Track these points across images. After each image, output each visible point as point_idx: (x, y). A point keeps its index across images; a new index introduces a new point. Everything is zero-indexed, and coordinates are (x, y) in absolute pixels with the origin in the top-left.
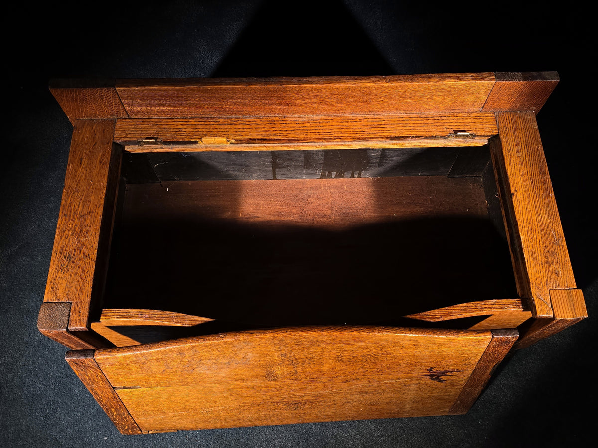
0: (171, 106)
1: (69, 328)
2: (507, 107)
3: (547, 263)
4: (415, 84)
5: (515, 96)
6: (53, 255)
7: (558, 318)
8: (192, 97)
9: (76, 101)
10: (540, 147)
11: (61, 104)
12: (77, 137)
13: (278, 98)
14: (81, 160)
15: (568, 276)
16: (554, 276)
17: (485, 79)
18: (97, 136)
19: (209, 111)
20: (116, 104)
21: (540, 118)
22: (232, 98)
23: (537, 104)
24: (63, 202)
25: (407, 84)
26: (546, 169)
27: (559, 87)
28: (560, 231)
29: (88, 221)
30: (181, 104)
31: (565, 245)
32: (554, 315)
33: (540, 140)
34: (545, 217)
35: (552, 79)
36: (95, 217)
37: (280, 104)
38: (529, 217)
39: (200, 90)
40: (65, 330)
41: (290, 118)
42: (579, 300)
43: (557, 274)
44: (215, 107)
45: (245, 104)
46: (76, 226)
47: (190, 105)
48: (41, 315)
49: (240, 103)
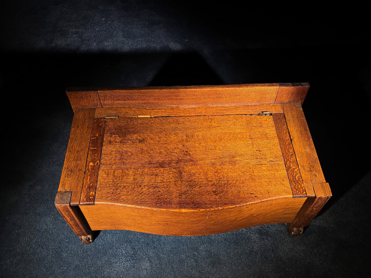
0: (123, 100)
1: (71, 204)
2: (287, 101)
3: (311, 171)
4: (241, 88)
5: (290, 94)
6: (64, 169)
7: (318, 196)
8: (134, 96)
9: (78, 98)
10: (304, 118)
11: (70, 100)
12: (76, 116)
13: (176, 96)
14: (78, 126)
15: (321, 177)
16: (314, 177)
17: (274, 86)
18: (86, 116)
19: (142, 103)
20: (96, 100)
21: (303, 106)
22: (153, 96)
23: (301, 99)
24: (69, 145)
25: (237, 88)
26: (308, 128)
27: (310, 89)
28: (316, 156)
29: (81, 154)
30: (128, 100)
31: (319, 162)
32: (315, 195)
33: (304, 115)
34: (308, 150)
35: (306, 86)
36: (84, 152)
37: (176, 99)
38: (301, 150)
39: (138, 92)
40: (69, 204)
41: (181, 107)
42: (327, 187)
43: (316, 176)
44: (145, 101)
45: (159, 100)
46: (75, 156)
47: (133, 100)
48: (57, 197)
49: (157, 98)
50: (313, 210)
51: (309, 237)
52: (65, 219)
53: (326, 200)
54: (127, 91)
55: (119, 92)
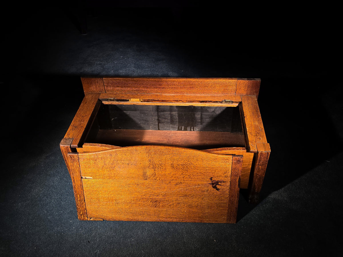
0: (121, 87)
2: (245, 93)
3: (256, 136)
4: (208, 80)
5: (246, 87)
6: (70, 126)
7: (260, 152)
8: (129, 83)
9: (89, 84)
10: (257, 105)
11: (83, 85)
12: (86, 97)
13: (159, 85)
14: (86, 103)
15: (264, 139)
16: (258, 139)
17: (233, 79)
18: (94, 97)
19: (135, 90)
20: (102, 86)
22: (143, 84)
23: (256, 92)
24: (77, 113)
25: (205, 80)
26: (259, 110)
27: (262, 84)
28: (263, 127)
29: (85, 118)
30: (125, 87)
31: (264, 131)
32: (257, 151)
33: (257, 103)
34: (257, 123)
35: (259, 80)
36: (87, 117)
37: (160, 88)
38: (251, 123)
39: (132, 80)
40: (70, 146)
41: (164, 94)
42: (268, 146)
43: (260, 139)
44: (137, 89)
45: (147, 88)
46: (80, 119)
47: (128, 87)
48: (62, 141)
49: (146, 87)
50: (259, 168)
51: (264, 206)
52: (66, 163)
53: (268, 156)
54: (124, 79)
55: (118, 80)
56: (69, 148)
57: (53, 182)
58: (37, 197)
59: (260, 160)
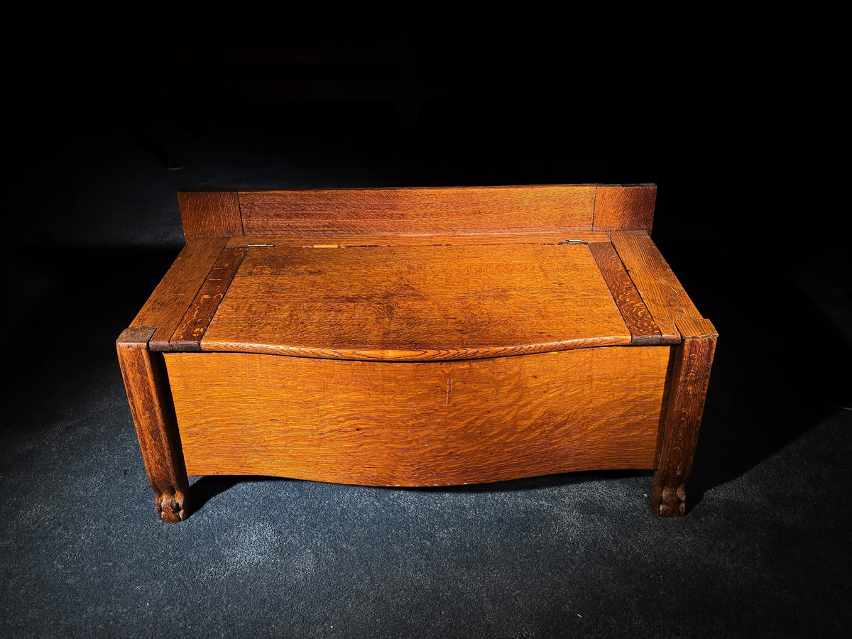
0: (287, 217)
1: (151, 343)
2: (616, 225)
3: (670, 305)
4: (520, 190)
5: (620, 208)
7: (688, 338)
8: (309, 205)
9: (198, 210)
10: (655, 247)
13: (392, 208)
14: (191, 255)
15: (694, 312)
16: (678, 313)
17: (585, 186)
18: (210, 245)
20: (234, 214)
21: (653, 237)
22: (346, 206)
23: (646, 221)
25: (512, 190)
26: (662, 258)
27: (661, 196)
28: (681, 288)
29: (187, 286)
30: (297, 216)
31: (687, 296)
32: (681, 335)
33: (653, 244)
34: (664, 281)
35: (652, 187)
36: (195, 284)
37: (392, 216)
38: (647, 282)
39: (316, 196)
40: (145, 344)
42: (707, 325)
43: (681, 312)
44: (330, 220)
45: (358, 216)
46: (176, 287)
47: (305, 217)
48: (123, 334)
49: (354, 213)
50: (686, 393)
54: (296, 192)
55: (280, 195)
56: (144, 351)
57: (86, 490)
58: (36, 529)
59: (689, 367)
